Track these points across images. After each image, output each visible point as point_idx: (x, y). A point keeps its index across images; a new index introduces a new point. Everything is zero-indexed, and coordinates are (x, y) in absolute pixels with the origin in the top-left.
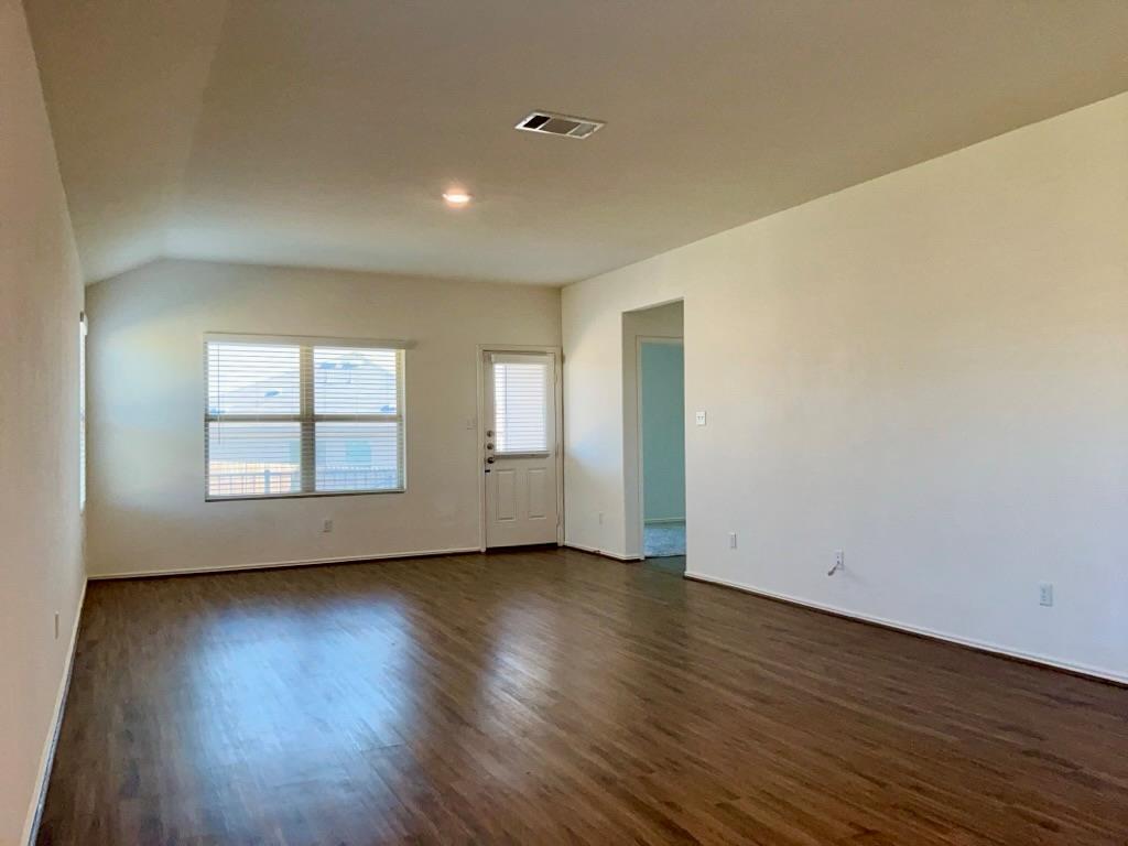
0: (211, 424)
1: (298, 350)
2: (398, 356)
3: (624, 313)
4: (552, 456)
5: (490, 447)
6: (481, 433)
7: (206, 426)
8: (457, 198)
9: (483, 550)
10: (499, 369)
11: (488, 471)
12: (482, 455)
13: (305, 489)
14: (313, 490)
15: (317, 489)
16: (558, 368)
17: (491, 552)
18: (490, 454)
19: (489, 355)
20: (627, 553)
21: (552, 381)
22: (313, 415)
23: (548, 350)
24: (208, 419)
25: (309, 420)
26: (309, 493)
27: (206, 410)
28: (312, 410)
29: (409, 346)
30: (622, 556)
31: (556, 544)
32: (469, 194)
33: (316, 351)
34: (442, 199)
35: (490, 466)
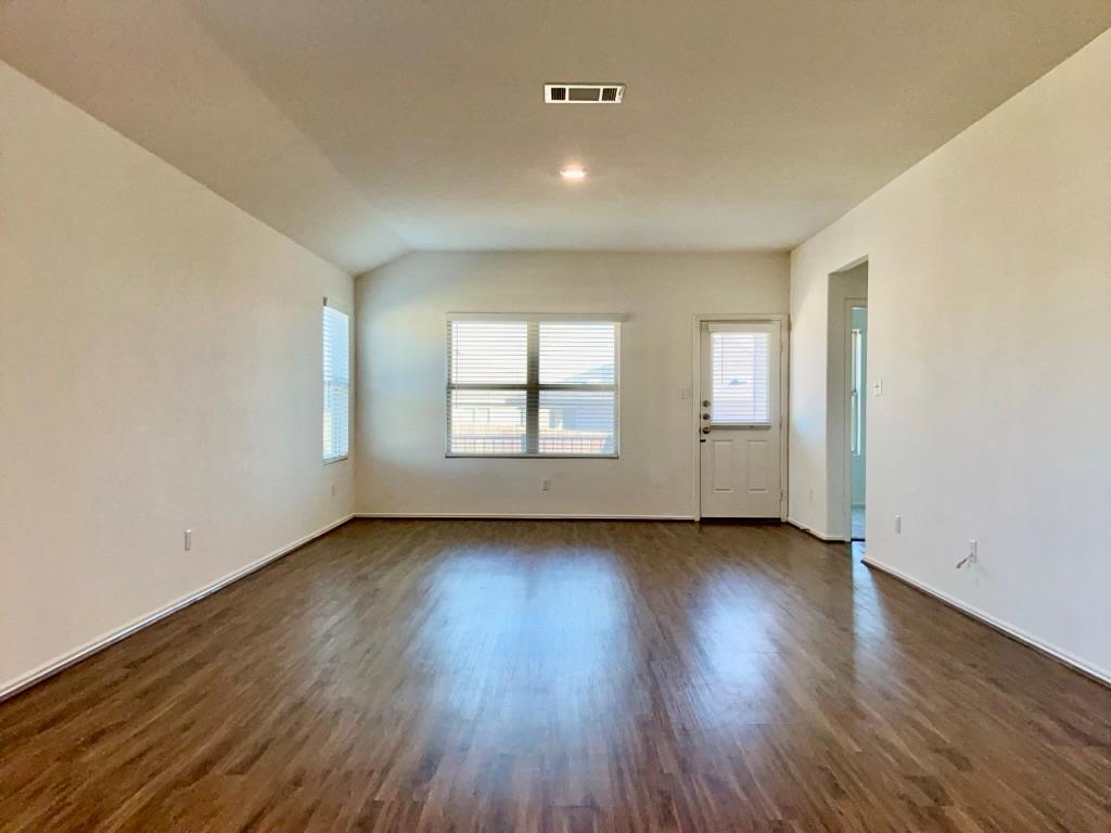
0: (454, 392)
1: (526, 326)
2: (616, 327)
3: (832, 275)
4: (775, 427)
5: (706, 417)
6: (697, 402)
7: (449, 393)
8: (574, 174)
9: (697, 519)
10: (716, 337)
11: (704, 441)
12: (696, 424)
13: (529, 452)
14: (536, 451)
15: (541, 451)
16: (785, 334)
17: (705, 522)
18: (705, 424)
19: (705, 325)
20: (829, 532)
21: (778, 350)
22: (537, 384)
23: (773, 317)
24: (450, 387)
25: (533, 389)
26: (532, 455)
27: (449, 379)
28: (537, 380)
29: (624, 318)
30: (824, 536)
31: (779, 519)
32: (585, 170)
33: (541, 326)
34: (560, 176)
35: (704, 437)
